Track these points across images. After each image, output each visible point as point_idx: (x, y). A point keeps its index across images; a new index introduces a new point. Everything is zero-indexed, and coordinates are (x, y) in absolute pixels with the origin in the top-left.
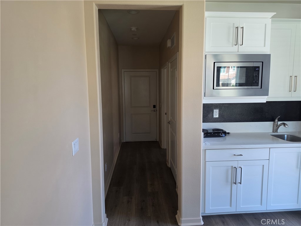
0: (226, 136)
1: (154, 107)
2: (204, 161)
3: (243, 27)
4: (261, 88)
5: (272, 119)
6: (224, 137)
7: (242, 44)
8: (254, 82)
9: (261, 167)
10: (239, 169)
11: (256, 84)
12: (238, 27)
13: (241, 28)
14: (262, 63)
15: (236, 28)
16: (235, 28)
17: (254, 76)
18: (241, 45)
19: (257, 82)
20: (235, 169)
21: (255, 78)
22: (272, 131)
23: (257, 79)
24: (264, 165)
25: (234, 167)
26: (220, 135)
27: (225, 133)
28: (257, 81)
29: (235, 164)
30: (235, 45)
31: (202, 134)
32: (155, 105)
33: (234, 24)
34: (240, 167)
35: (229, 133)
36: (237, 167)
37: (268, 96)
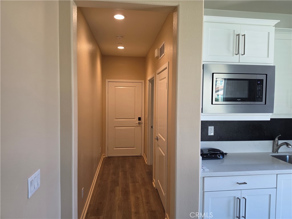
0: (223, 157)
1: (140, 119)
2: (203, 191)
3: (244, 35)
4: (265, 104)
5: (271, 138)
6: (222, 159)
7: (244, 54)
8: (258, 97)
9: (268, 197)
10: (243, 200)
11: (260, 99)
12: (239, 35)
13: (243, 35)
14: (265, 75)
15: (237, 35)
16: (235, 36)
17: (257, 89)
18: (242, 55)
19: (261, 97)
20: (239, 200)
21: (259, 92)
22: (271, 151)
23: (260, 93)
24: (270, 195)
25: (236, 197)
26: (217, 157)
27: (223, 154)
28: (260, 95)
29: (238, 195)
30: (236, 55)
31: (201, 158)
32: (140, 118)
33: (234, 30)
34: (244, 198)
35: (226, 154)
36: (240, 198)
37: (273, 113)
